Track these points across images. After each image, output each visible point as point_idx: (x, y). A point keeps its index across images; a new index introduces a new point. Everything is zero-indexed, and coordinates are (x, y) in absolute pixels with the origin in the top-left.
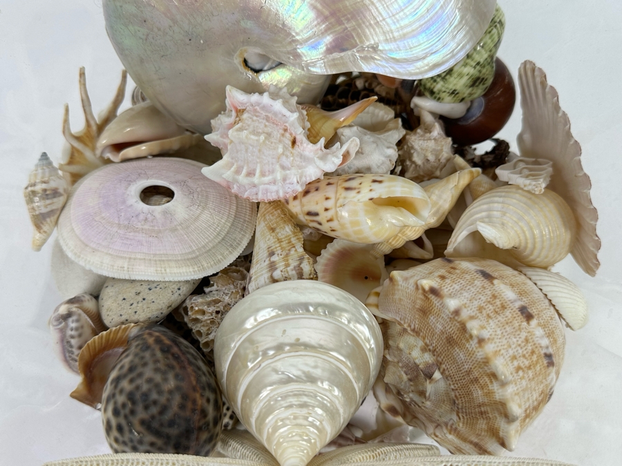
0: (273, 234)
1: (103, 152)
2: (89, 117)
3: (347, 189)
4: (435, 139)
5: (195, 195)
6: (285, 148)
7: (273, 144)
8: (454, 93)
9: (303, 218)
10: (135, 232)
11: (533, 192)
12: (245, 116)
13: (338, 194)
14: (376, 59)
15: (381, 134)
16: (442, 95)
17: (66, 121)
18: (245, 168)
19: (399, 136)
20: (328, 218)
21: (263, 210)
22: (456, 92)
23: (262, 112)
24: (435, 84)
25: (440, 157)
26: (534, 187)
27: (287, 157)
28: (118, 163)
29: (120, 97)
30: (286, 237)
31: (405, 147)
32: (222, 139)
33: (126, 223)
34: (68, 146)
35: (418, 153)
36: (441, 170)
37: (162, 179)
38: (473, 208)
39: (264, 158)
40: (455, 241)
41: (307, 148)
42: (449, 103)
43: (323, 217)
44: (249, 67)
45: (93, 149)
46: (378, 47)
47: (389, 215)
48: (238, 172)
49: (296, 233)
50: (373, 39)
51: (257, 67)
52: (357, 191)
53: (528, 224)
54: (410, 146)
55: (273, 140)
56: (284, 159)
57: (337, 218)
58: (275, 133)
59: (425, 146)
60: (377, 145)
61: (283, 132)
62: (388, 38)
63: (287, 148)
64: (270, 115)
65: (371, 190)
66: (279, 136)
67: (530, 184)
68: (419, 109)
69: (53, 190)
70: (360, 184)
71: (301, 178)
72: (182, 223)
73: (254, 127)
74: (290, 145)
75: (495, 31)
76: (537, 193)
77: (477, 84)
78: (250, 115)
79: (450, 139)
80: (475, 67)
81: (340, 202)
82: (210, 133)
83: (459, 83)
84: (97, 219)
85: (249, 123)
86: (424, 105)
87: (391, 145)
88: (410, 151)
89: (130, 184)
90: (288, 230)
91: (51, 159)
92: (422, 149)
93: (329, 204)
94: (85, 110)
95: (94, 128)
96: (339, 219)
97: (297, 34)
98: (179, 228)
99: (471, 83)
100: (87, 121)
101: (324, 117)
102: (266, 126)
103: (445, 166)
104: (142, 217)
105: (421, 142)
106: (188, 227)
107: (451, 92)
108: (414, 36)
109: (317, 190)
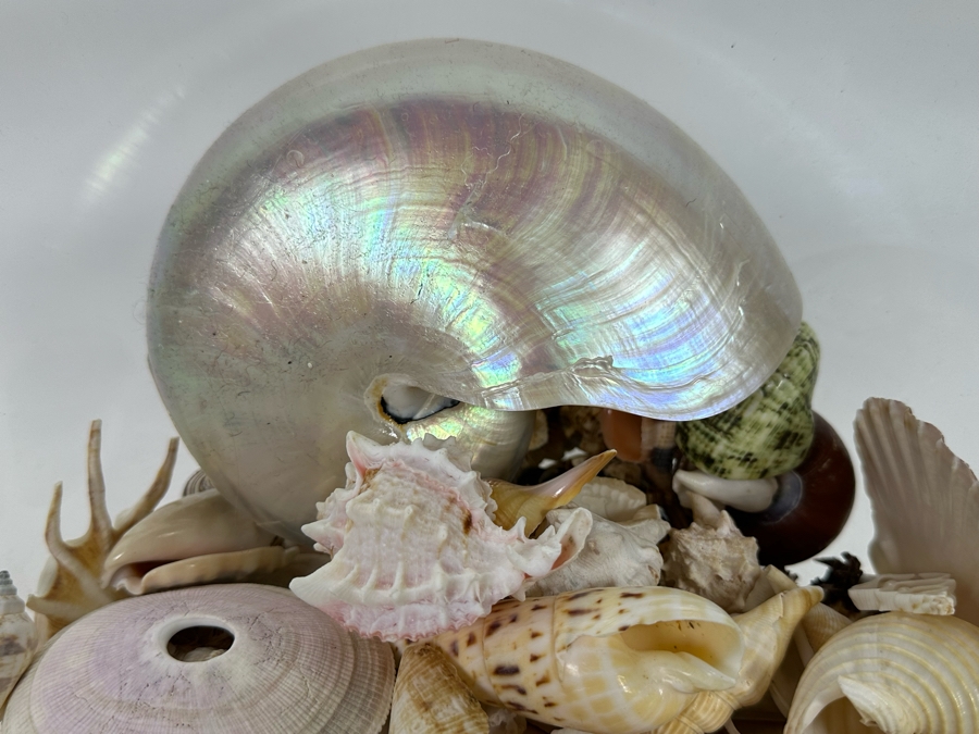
0: (427, 715)
1: (114, 578)
2: (98, 512)
3: (574, 613)
4: (726, 540)
5: (275, 641)
6: (451, 531)
7: (429, 525)
8: (748, 459)
9: (488, 683)
10: (147, 716)
11: (935, 613)
12: (379, 477)
13: (557, 625)
14: (610, 385)
15: (629, 524)
16: (729, 464)
17: (54, 514)
18: (374, 571)
19: (661, 530)
20: (539, 677)
21: (408, 668)
22: (752, 458)
23: (410, 469)
24: (713, 444)
25: (742, 569)
26: (935, 603)
27: (455, 548)
28: (138, 596)
29: (160, 487)
30: (453, 719)
31: (674, 554)
32: (334, 529)
33: (134, 698)
34: (54, 564)
35: (699, 565)
36: (746, 597)
37: (214, 613)
38: (823, 658)
39: (411, 549)
40: (800, 723)
41: (494, 537)
42: (741, 479)
43: (527, 677)
44: (389, 414)
45: (97, 573)
46: (611, 362)
47: (662, 670)
48: (358, 581)
49: (473, 712)
50: (603, 349)
51: (404, 414)
52: (594, 614)
53: (936, 679)
54: (682, 550)
55: (429, 517)
56: (449, 552)
57: (557, 673)
58: (433, 504)
59: (710, 551)
60: (623, 539)
61: (448, 504)
62: (628, 348)
63: (455, 532)
64: (424, 474)
65: (621, 612)
66: (440, 509)
67: (924, 601)
68: (689, 493)
69: (7, 639)
70: (599, 602)
71: (482, 589)
72: (242, 697)
73: (394, 495)
74: (462, 527)
75: (805, 353)
76: (944, 613)
77: (787, 444)
78: (387, 476)
79: (753, 540)
80: (780, 413)
81: (562, 639)
82: (315, 520)
83: (755, 439)
84: (79, 693)
85: (386, 489)
86: (698, 484)
87: (649, 544)
88: (683, 561)
89: (151, 624)
90: (457, 706)
91: (15, 584)
92: (704, 557)
93: (539, 645)
94: (92, 499)
95: (105, 534)
96: (561, 676)
97: (473, 343)
98: (235, 705)
99: (777, 442)
100: (94, 520)
101: (522, 493)
102: (416, 492)
103: (752, 588)
104: (165, 685)
105: (701, 544)
106: (253, 704)
107: (743, 457)
108: (671, 347)
109: (514, 620)
